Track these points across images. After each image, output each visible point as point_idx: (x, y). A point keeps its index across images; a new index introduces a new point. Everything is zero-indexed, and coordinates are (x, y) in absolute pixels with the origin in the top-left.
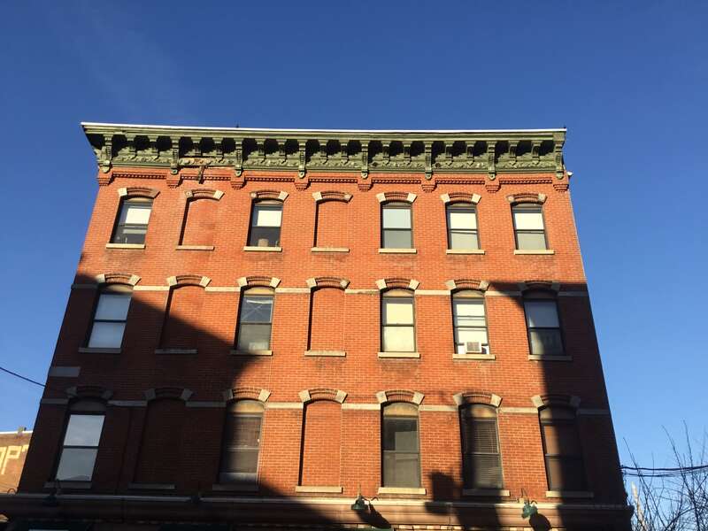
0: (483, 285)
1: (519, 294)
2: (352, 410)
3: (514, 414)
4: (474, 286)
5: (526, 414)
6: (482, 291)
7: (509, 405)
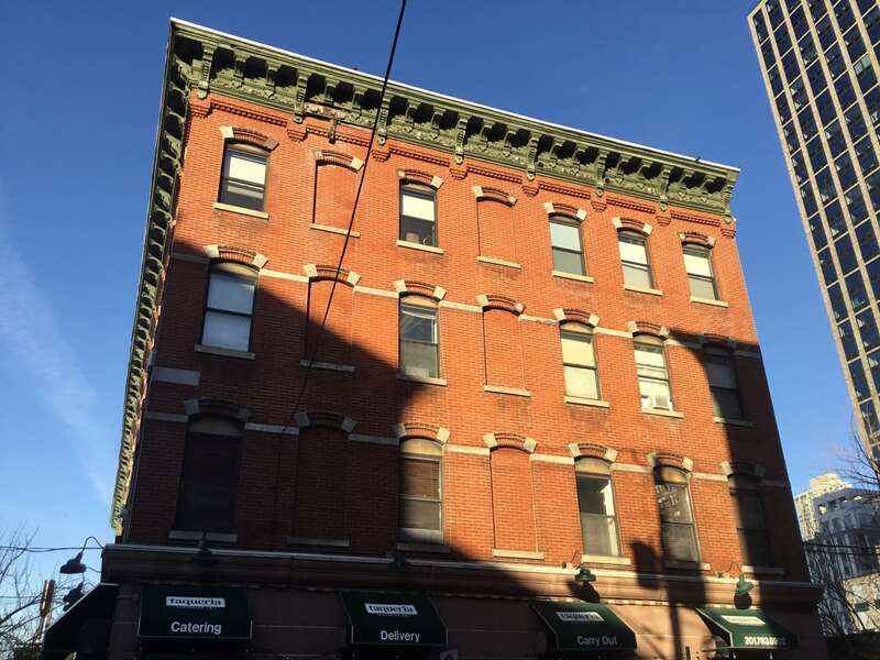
0: (664, 332)
1: (699, 347)
2: (544, 462)
3: (706, 480)
4: (654, 331)
5: (717, 481)
6: (663, 338)
7: (699, 471)
